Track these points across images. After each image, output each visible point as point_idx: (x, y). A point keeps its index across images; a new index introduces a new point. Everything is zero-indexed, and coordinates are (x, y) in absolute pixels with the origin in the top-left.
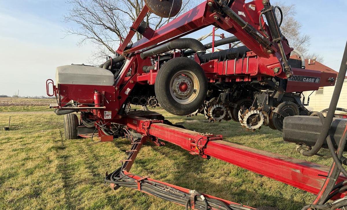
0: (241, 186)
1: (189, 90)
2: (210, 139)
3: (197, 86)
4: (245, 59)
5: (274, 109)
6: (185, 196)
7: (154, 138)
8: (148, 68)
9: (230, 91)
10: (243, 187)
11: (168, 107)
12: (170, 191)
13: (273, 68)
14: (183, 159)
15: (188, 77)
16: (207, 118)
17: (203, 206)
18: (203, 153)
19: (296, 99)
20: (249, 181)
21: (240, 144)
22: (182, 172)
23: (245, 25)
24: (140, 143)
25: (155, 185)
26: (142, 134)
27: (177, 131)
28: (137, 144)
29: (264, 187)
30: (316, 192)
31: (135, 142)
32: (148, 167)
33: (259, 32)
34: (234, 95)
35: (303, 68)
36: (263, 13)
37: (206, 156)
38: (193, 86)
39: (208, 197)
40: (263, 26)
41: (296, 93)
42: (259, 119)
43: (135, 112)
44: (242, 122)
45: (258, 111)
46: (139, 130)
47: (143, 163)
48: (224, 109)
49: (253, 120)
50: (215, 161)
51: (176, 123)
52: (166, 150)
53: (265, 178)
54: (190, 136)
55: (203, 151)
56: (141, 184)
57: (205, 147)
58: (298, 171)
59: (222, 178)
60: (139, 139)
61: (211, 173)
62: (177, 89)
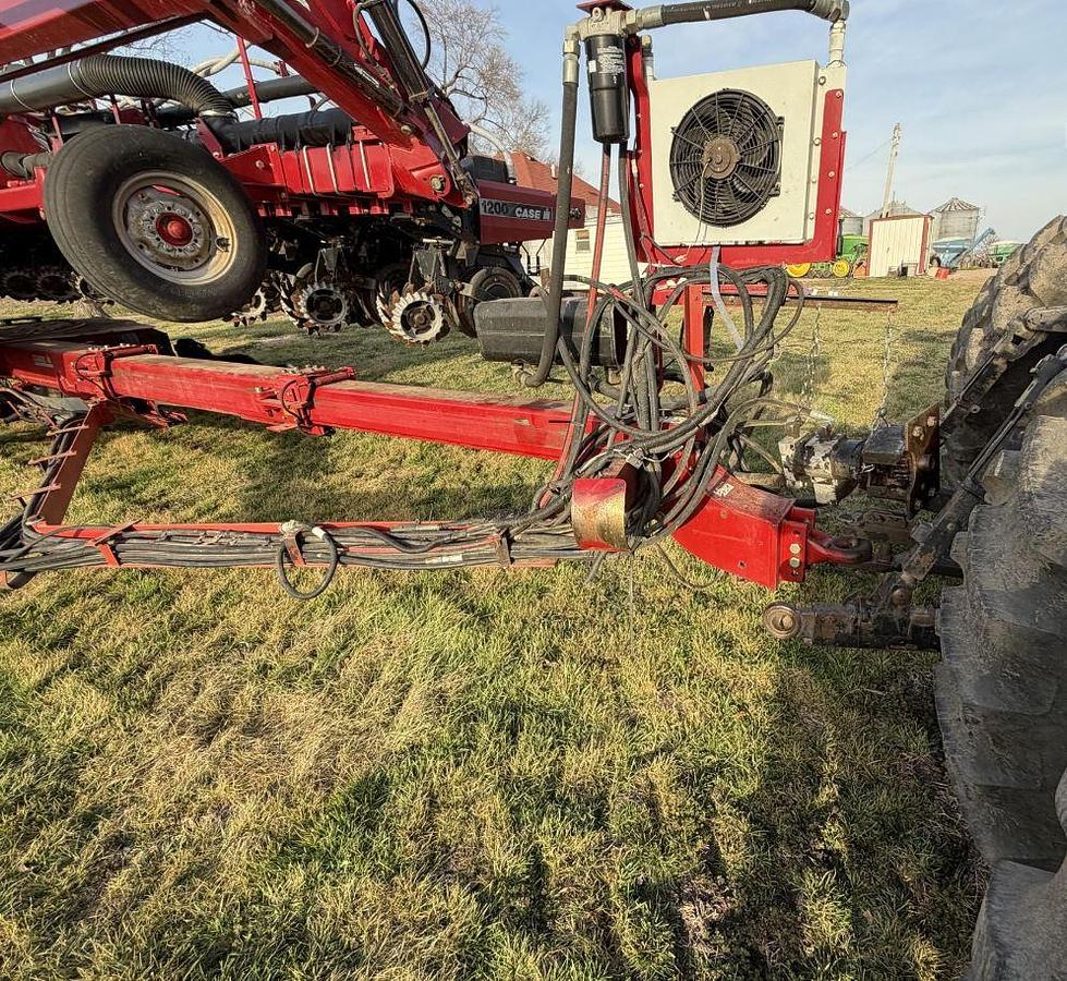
0: (432, 481)
1: (201, 240)
2: (318, 381)
3: (224, 224)
4: (353, 146)
5: (463, 287)
6: (271, 542)
7: (142, 406)
8: (28, 160)
9: (344, 242)
10: (438, 484)
11: (134, 296)
12: (222, 540)
13: (429, 176)
14: (267, 449)
15: (183, 195)
16: (296, 324)
17: (325, 551)
18: (310, 423)
19: (511, 262)
20: (450, 466)
21: (422, 385)
22: (267, 484)
23: (313, 37)
24: (83, 427)
25: (169, 538)
26: (86, 397)
27: (212, 373)
28: (72, 434)
29: (483, 472)
30: (554, 455)
31: (61, 428)
32: (145, 495)
33: (362, 66)
34: (360, 255)
35: (511, 182)
36: (362, 8)
37: (322, 429)
38: (212, 227)
39: (333, 528)
40: (370, 50)
41: (510, 244)
42: (431, 315)
43: (39, 328)
44: (391, 325)
45: (424, 294)
46: (69, 386)
47: (121, 487)
48: (338, 295)
49: (416, 318)
50: (362, 437)
51: (226, 351)
52: (203, 433)
53: (484, 454)
54: (256, 380)
55: (308, 418)
56: (113, 548)
57: (310, 405)
58: (525, 422)
59: (387, 474)
60: (79, 416)
61: (355, 468)
62: (152, 238)
